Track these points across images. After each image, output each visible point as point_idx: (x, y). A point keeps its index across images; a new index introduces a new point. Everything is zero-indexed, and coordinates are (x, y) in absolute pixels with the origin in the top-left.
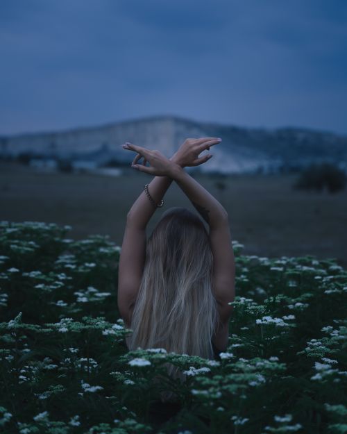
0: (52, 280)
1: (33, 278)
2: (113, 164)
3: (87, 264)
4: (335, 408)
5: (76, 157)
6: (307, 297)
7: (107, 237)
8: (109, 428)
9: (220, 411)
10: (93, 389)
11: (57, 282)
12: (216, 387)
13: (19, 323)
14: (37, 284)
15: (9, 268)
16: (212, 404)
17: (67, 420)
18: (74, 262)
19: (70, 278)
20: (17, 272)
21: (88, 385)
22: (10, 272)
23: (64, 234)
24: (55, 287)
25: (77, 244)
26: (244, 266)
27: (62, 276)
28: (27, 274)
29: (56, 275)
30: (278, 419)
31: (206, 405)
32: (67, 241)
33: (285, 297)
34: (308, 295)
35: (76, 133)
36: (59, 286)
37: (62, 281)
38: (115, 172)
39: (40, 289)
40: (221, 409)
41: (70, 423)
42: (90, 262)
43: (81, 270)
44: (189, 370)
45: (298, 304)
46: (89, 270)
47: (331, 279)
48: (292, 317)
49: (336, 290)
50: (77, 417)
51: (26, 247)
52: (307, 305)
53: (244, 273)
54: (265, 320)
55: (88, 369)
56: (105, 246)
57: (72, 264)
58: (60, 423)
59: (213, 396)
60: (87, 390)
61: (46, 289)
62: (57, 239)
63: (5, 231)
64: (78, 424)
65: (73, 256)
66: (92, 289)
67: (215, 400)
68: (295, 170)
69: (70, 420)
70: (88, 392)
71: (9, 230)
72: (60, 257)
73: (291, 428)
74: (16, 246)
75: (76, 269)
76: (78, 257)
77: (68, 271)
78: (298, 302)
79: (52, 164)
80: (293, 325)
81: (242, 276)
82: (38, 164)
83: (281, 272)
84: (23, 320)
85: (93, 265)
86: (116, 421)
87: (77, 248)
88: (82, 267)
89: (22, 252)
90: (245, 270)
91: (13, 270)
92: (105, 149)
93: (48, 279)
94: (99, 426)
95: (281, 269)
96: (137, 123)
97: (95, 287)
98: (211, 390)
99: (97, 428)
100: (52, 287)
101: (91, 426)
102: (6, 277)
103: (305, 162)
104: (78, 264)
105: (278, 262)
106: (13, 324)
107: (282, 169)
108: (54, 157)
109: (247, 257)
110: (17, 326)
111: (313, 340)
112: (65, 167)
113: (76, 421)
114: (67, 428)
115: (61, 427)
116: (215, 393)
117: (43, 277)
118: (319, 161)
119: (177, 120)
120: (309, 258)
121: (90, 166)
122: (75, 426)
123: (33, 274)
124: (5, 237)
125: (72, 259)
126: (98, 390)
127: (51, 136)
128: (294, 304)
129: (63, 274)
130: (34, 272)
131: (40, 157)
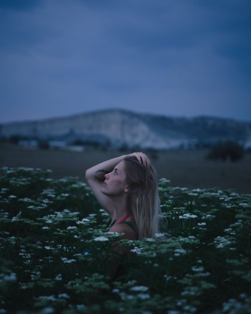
0: (39, 203)
1: (26, 202)
2: (78, 143)
3: (63, 195)
4: (231, 261)
5: (52, 139)
6: (214, 211)
7: (77, 178)
8: (81, 282)
9: (156, 267)
10: (69, 261)
11: (43, 205)
12: (152, 250)
13: (20, 218)
14: (29, 206)
15: (10, 195)
16: (150, 262)
17: (53, 277)
18: (54, 193)
19: (51, 202)
20: (14, 198)
21: (66, 259)
22: (10, 198)
23: (47, 175)
24: (41, 208)
25: (56, 182)
26: (170, 195)
27: (46, 201)
28: (22, 200)
29: (42, 200)
30: (194, 269)
31: (146, 262)
32: (49, 180)
33: (199, 211)
34: (215, 210)
35: (51, 121)
36: (44, 207)
37: (46, 204)
38: (79, 149)
39: (31, 208)
40: (156, 265)
41: (55, 279)
42: (65, 193)
43: (59, 198)
44: (134, 249)
45: (208, 216)
46: (64, 198)
47: (231, 199)
48: (204, 224)
49: (234, 205)
50: (60, 275)
51: (21, 182)
52: (214, 216)
53: (171, 199)
54: (185, 216)
55: (66, 249)
56: (75, 183)
57: (53, 194)
58: (48, 279)
59: (151, 256)
60: (65, 262)
61: (35, 209)
62: (42, 179)
63: (6, 172)
64: (60, 279)
65: (53, 190)
66: (66, 211)
67: (152, 259)
68: (206, 146)
69: (55, 277)
70: (66, 263)
71: (8, 172)
72: (44, 190)
73: (203, 275)
74: (13, 181)
75: (56, 197)
76: (56, 190)
77: (50, 198)
78: (208, 214)
79: (34, 143)
80: (205, 229)
81: (170, 201)
82: (24, 144)
83: (196, 196)
84: (22, 216)
85: (67, 195)
86: (86, 278)
87: (56, 184)
88: (60, 196)
89: (18, 185)
90: (172, 197)
91: (12, 196)
92: (72, 133)
93: (37, 203)
94: (75, 281)
95: (196, 194)
96: (95, 114)
97: (69, 209)
98: (150, 252)
99: (73, 282)
100: (39, 207)
101: (69, 280)
102: (7, 201)
103: (214, 140)
104: (57, 195)
105: (194, 190)
106: (15, 219)
107: (197, 146)
108: (35, 138)
109: (173, 188)
110: (19, 220)
111: (219, 237)
112: (44, 145)
113: (59, 277)
114: (53, 282)
115: (49, 282)
116: (152, 254)
117: (33, 201)
118: (224, 139)
119: (123, 112)
120: (216, 189)
121: (61, 144)
122: (59, 281)
123: (26, 200)
124: (6, 176)
125: (52, 192)
126: (73, 262)
127: (34, 124)
128: (205, 216)
129: (47, 200)
130: (26, 198)
131: (25, 138)
